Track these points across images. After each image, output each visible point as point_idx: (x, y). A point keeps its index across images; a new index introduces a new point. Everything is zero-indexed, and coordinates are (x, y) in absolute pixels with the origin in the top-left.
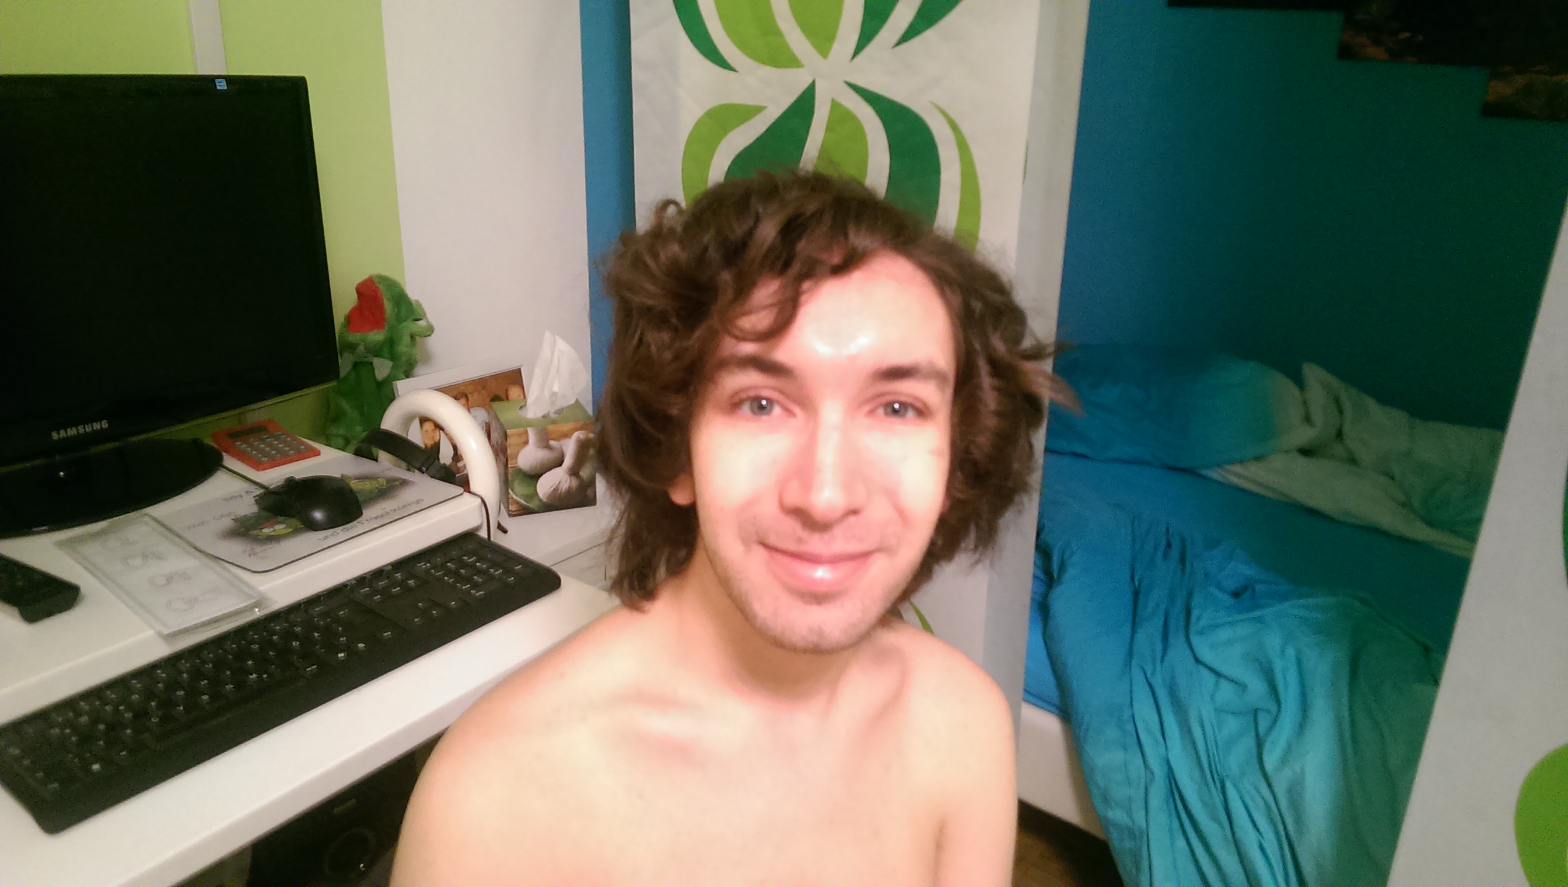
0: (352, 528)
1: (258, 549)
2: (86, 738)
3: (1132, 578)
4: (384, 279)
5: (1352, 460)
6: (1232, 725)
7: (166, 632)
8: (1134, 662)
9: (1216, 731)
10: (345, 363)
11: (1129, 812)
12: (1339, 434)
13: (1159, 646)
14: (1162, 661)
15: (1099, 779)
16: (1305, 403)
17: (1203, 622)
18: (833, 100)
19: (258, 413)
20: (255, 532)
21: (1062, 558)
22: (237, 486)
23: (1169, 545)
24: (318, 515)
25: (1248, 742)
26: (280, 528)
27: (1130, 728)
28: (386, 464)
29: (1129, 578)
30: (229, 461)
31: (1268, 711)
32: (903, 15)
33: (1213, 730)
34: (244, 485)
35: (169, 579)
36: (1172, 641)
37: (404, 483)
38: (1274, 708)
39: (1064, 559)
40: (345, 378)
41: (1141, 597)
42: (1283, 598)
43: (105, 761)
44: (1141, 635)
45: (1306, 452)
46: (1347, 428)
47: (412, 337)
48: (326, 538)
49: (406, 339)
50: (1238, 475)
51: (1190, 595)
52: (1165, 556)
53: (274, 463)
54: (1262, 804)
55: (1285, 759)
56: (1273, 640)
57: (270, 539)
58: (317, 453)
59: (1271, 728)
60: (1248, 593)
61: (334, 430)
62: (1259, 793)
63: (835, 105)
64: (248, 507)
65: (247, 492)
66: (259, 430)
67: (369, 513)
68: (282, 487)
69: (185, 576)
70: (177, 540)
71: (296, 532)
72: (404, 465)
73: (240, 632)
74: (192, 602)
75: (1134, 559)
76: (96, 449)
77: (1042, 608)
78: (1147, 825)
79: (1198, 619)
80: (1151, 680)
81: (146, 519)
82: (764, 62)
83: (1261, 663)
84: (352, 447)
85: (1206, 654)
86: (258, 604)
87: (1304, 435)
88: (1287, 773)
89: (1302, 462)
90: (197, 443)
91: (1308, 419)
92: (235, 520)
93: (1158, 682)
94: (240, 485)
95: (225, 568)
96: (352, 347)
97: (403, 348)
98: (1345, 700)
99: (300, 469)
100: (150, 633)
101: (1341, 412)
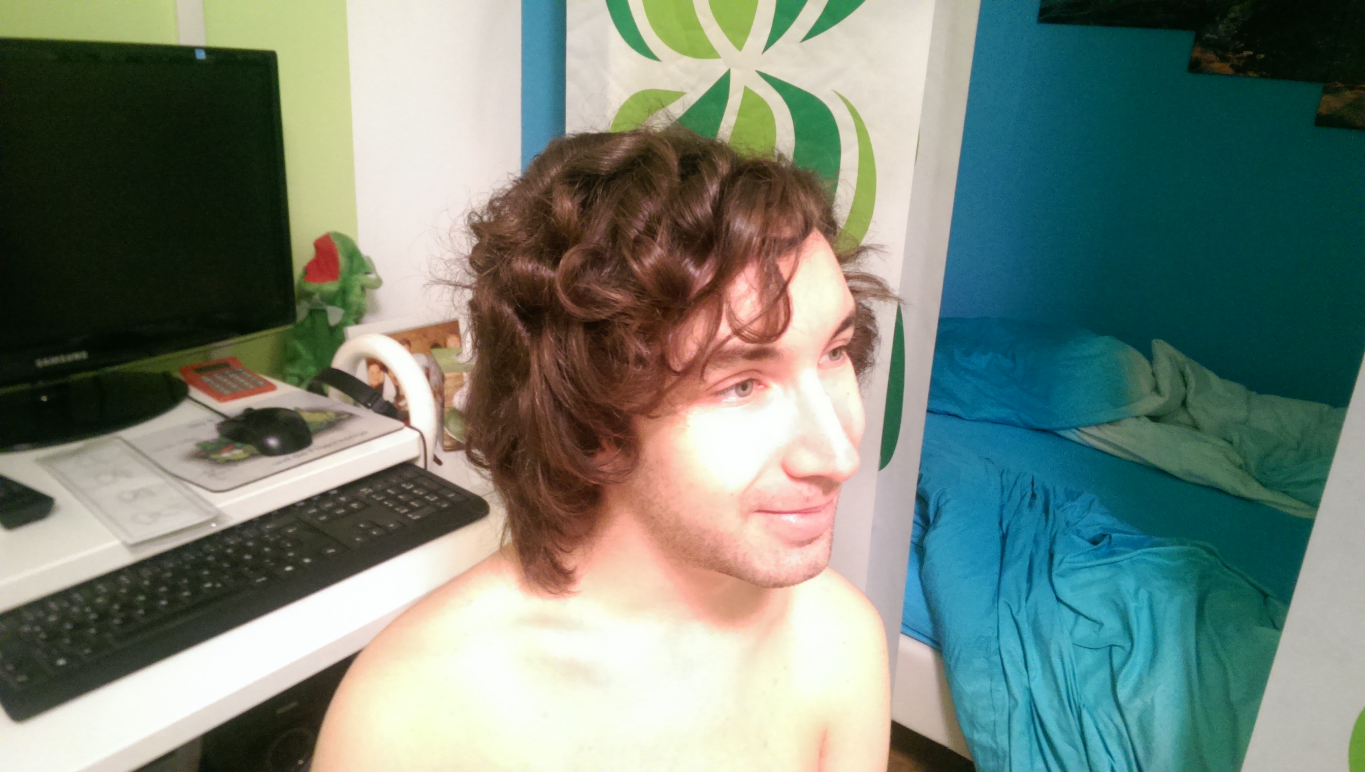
0: (302, 455)
1: (218, 470)
2: (54, 635)
3: (1001, 524)
4: (340, 236)
5: (1196, 427)
6: (1089, 659)
7: (131, 541)
8: (1002, 599)
9: (1074, 664)
10: (302, 310)
11: (994, 736)
12: (1184, 403)
13: (1024, 586)
14: (1027, 599)
15: (967, 705)
16: (1154, 374)
17: (1063, 566)
18: (746, 88)
19: (224, 350)
20: (214, 456)
21: (938, 504)
22: (200, 414)
23: (1034, 496)
24: (273, 442)
25: (1104, 674)
26: (238, 453)
27: (996, 659)
28: (335, 399)
29: (997, 525)
30: (194, 392)
31: (1122, 647)
32: (810, 14)
33: (1072, 662)
34: (207, 414)
35: (136, 494)
36: (1035, 581)
37: (351, 416)
38: (1127, 645)
39: (940, 505)
40: (302, 323)
41: (1008, 540)
42: (1136, 545)
43: (68, 656)
44: (1009, 575)
45: (1154, 418)
46: (1190, 399)
47: (363, 288)
48: (279, 463)
49: (357, 290)
50: (1093, 436)
51: (1053, 542)
52: (1031, 505)
53: (235, 395)
54: (1114, 732)
55: (1137, 691)
56: (1128, 583)
57: (229, 462)
58: (272, 388)
59: (1124, 664)
60: (1106, 541)
61: (291, 370)
62: (1112, 720)
63: (747, 92)
64: (210, 433)
65: (210, 421)
66: (223, 366)
67: (319, 441)
68: (240, 416)
69: (149, 492)
70: (145, 460)
71: (253, 456)
72: (351, 400)
73: (197, 545)
74: (155, 516)
75: (1002, 507)
76: (77, 377)
77: (919, 550)
78: (1010, 746)
79: (1061, 562)
80: (1017, 617)
81: (117, 441)
82: (685, 53)
83: (1117, 605)
84: (305, 384)
85: (1067, 595)
86: (215, 520)
87: (1153, 403)
88: (1138, 703)
89: (1151, 426)
90: (166, 376)
91: (1156, 389)
92: (198, 445)
93: (1022, 618)
94: (205, 414)
95: (187, 488)
96: (308, 295)
97: (354, 297)
98: (1192, 640)
99: (259, 401)
100: (116, 542)
101: (1186, 385)
